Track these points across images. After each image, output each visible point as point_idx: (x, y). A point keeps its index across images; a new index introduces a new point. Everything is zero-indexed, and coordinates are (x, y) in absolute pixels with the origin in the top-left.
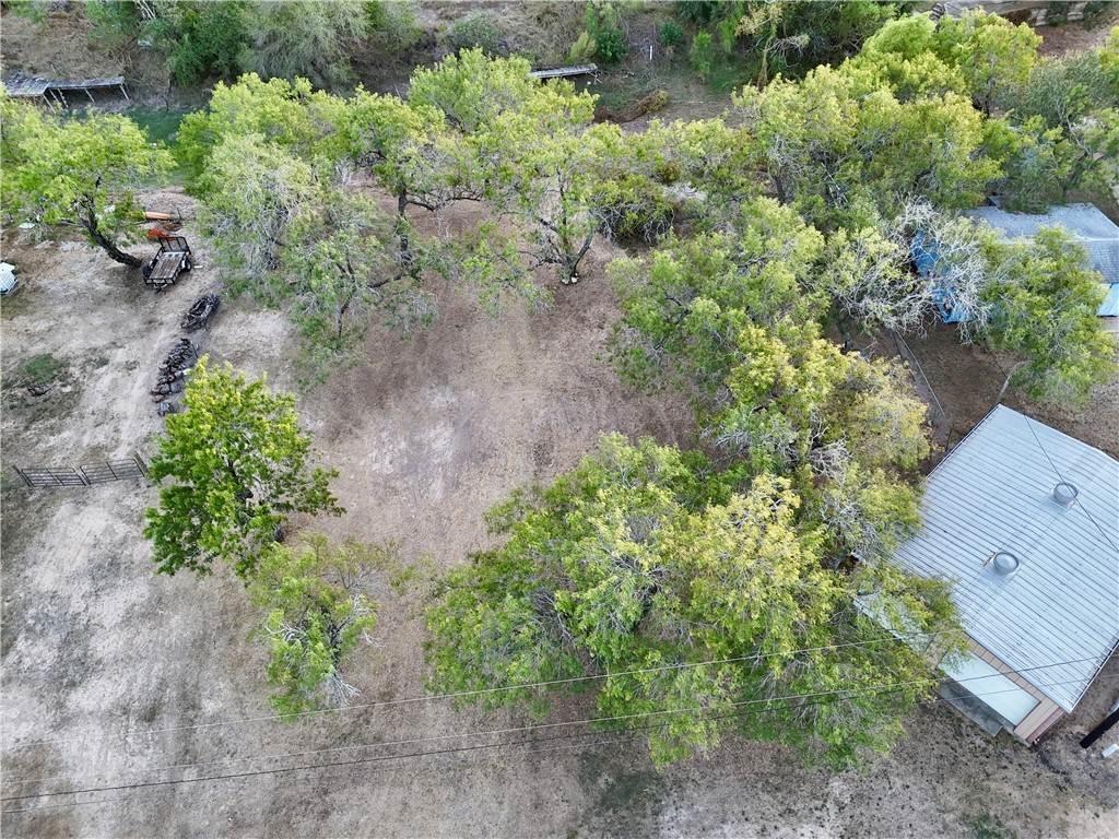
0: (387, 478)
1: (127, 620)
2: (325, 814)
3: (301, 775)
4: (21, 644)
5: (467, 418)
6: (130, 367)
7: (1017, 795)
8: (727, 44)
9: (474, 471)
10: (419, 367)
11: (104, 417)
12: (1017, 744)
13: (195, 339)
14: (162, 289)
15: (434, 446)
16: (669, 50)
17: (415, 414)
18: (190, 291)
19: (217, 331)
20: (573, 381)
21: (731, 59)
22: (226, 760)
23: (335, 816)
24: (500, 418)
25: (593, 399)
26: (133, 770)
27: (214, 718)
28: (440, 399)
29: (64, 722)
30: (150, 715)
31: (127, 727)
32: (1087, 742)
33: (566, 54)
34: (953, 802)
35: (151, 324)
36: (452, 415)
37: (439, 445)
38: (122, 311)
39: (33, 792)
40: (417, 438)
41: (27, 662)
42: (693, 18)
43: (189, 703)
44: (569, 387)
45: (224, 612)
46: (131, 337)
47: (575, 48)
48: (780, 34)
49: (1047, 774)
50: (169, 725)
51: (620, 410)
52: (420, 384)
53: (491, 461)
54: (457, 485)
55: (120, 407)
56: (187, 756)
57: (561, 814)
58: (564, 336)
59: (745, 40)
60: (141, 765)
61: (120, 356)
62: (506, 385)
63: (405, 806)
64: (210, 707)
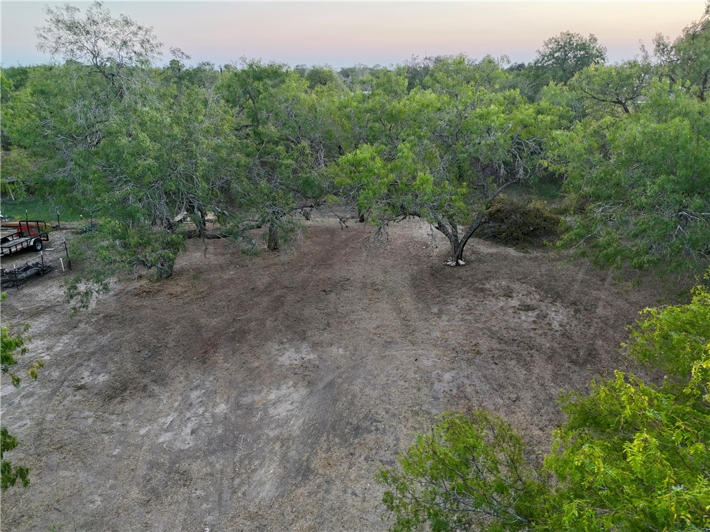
0: (178, 456)
5: (330, 378)
9: (339, 453)
10: (268, 323)
15: (272, 411)
17: (251, 370)
24: (382, 379)
25: (527, 366)
28: (289, 357)
36: (306, 375)
37: (281, 411)
40: (247, 400)
44: (484, 348)
51: (575, 377)
52: (267, 339)
53: (370, 438)
54: (305, 472)
62: (388, 344)
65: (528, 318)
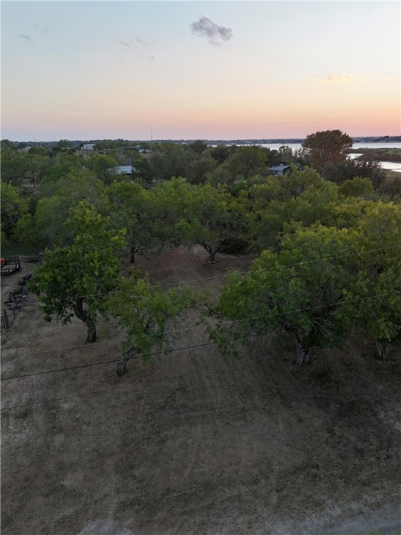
2: (163, 442)
3: (139, 427)
22: (84, 427)
23: (169, 442)
26: (15, 440)
27: (70, 411)
30: (24, 415)
31: (8, 422)
43: (50, 407)
50: (39, 418)
56: (55, 429)
57: (317, 423)
58: (218, 275)
60: (21, 437)
63: (216, 432)
64: (66, 406)
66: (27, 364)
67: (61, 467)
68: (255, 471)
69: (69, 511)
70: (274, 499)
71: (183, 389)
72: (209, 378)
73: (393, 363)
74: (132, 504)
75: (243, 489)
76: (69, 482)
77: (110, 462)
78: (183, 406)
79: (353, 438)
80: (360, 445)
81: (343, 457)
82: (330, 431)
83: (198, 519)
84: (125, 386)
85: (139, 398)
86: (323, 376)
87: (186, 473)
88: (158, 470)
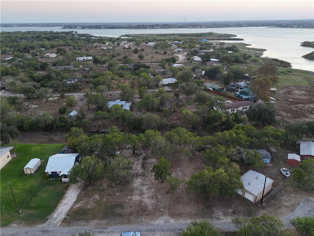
1: (147, 189)
2: (175, 206)
3: (171, 203)
4: (135, 191)
5: (183, 171)
6: (138, 164)
7: (253, 208)
8: (212, 127)
9: (185, 177)
10: (175, 165)
11: (136, 170)
12: (253, 204)
13: (145, 161)
14: (139, 155)
16: (203, 127)
17: (176, 170)
18: (142, 156)
19: (148, 161)
20: (196, 168)
21: (213, 129)
22: (162, 202)
23: (176, 207)
24: (187, 171)
28: (178, 169)
29: (143, 198)
30: (152, 198)
31: (150, 199)
32: (261, 204)
33: (188, 127)
34: (246, 208)
35: (138, 160)
36: (180, 171)
37: (179, 174)
38: (134, 158)
39: (142, 203)
40: (177, 173)
41: (136, 193)
42: (207, 123)
43: (156, 197)
45: (158, 189)
46: (136, 161)
47: (189, 127)
48: (220, 126)
49: (257, 207)
50: (155, 199)
52: (176, 167)
55: (138, 168)
56: (158, 201)
57: (201, 208)
58: (194, 163)
59: (215, 127)
60: (153, 202)
61: (136, 163)
62: (187, 168)
63: (184, 206)
64: (159, 197)
65: (200, 165)
66: (150, 186)
67: (160, 207)
68: (188, 213)
69: (162, 214)
70: (190, 217)
71: (179, 197)
72: (185, 196)
73: (223, 198)
74: (170, 214)
75: (186, 215)
76: (161, 210)
77: (167, 208)
78: (179, 201)
79: (206, 211)
80: (207, 212)
81: (203, 214)
82: (203, 209)
83: (179, 218)
84: (169, 195)
85: (171, 198)
86: (207, 199)
87: (178, 212)
88: (174, 211)
